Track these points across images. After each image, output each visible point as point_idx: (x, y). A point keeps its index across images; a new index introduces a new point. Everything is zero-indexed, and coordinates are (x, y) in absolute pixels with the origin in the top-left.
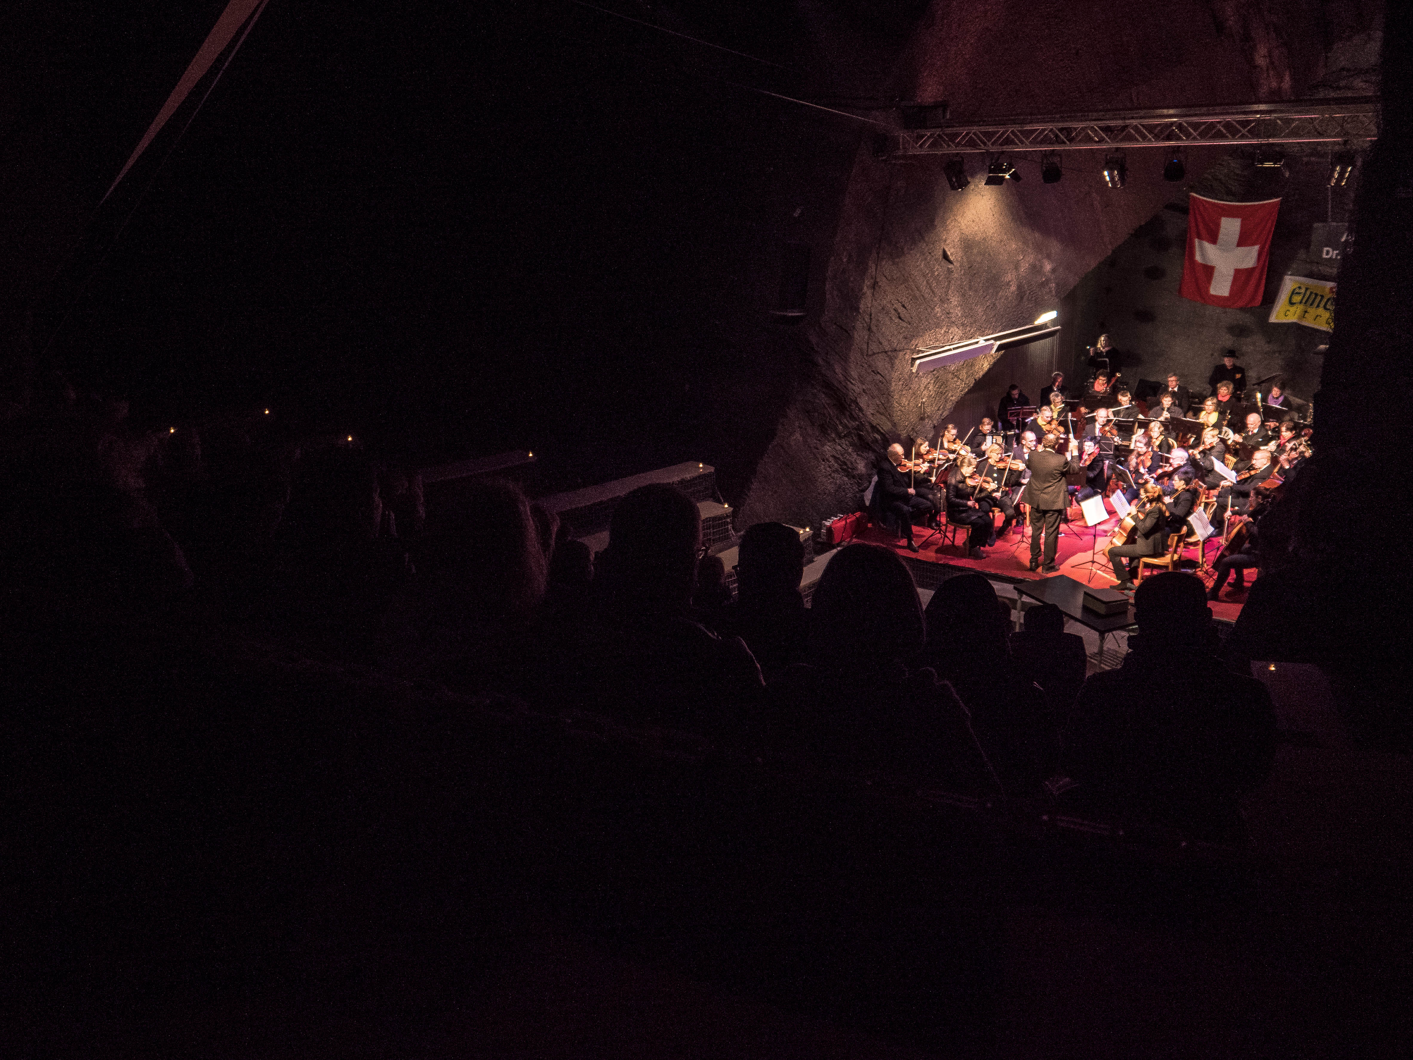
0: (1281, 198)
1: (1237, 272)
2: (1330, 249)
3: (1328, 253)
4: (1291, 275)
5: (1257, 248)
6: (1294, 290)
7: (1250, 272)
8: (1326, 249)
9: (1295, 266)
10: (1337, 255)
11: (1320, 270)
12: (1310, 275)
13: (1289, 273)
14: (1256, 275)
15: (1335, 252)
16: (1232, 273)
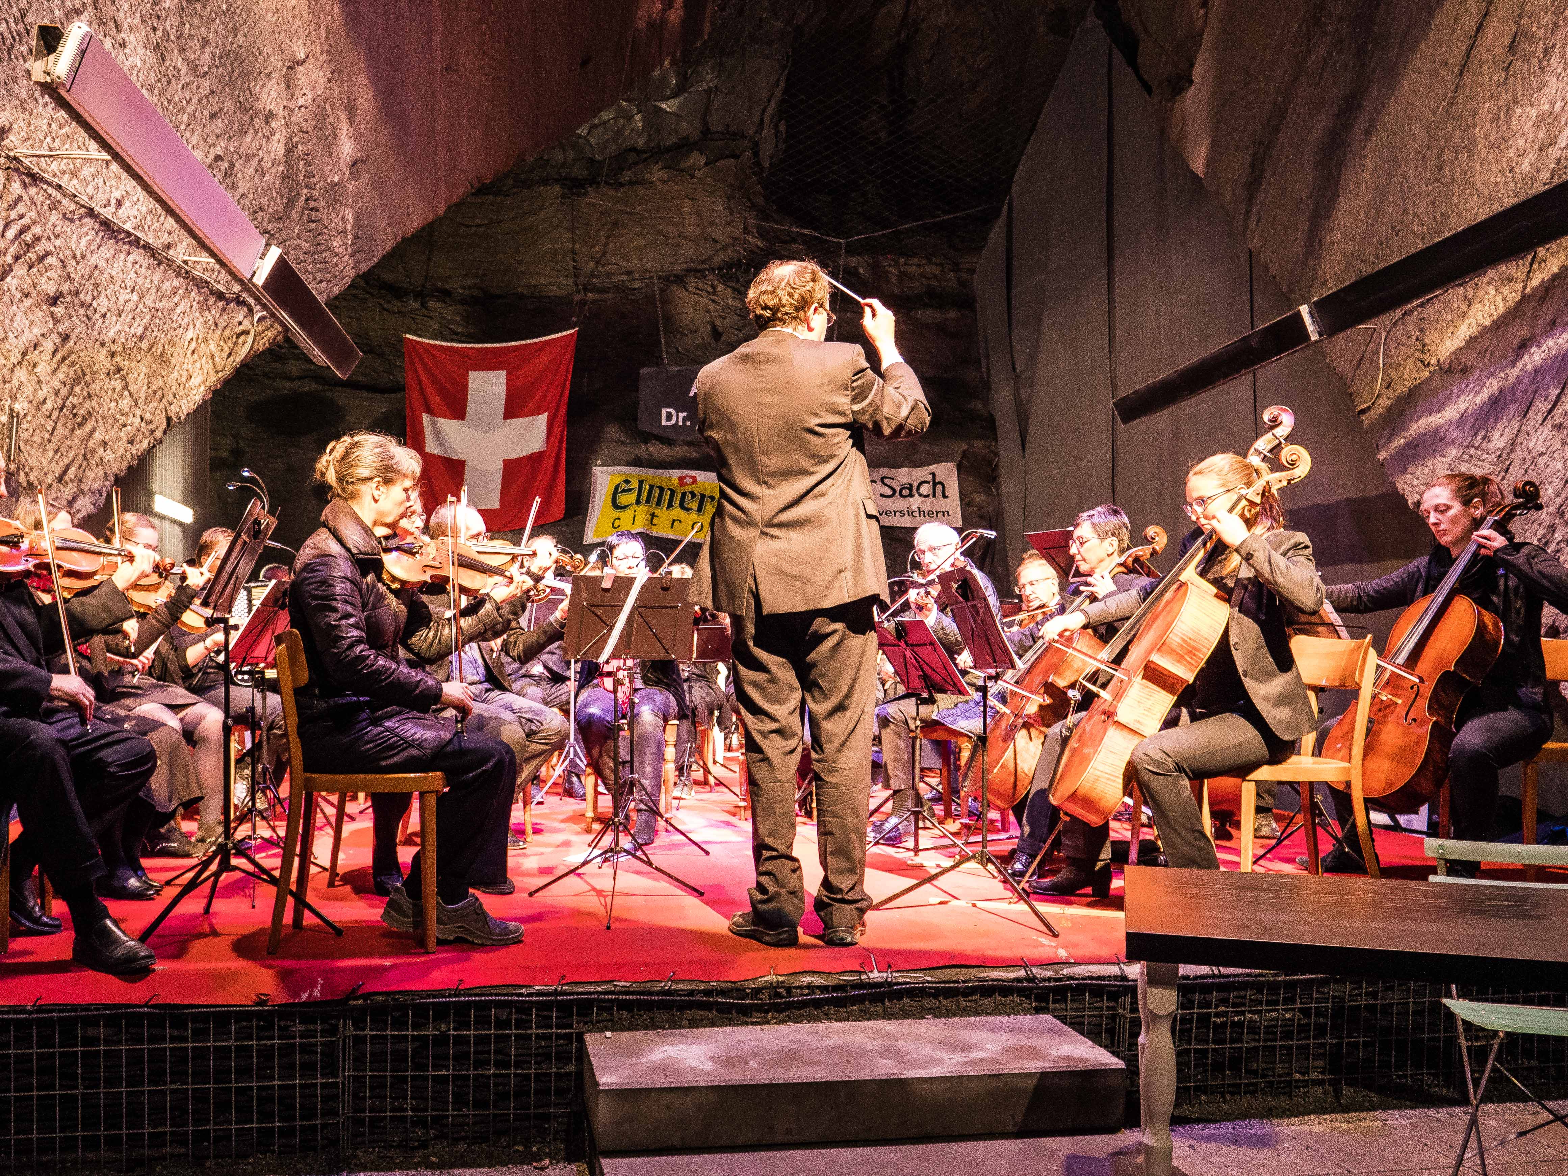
0: (577, 329)
1: (509, 465)
2: (671, 410)
3: (669, 417)
4: (603, 465)
5: (542, 420)
6: (617, 487)
7: (534, 459)
8: (664, 411)
9: (605, 451)
10: (685, 419)
11: (650, 455)
12: (637, 462)
13: (599, 462)
14: (549, 463)
15: (682, 415)
16: (500, 466)
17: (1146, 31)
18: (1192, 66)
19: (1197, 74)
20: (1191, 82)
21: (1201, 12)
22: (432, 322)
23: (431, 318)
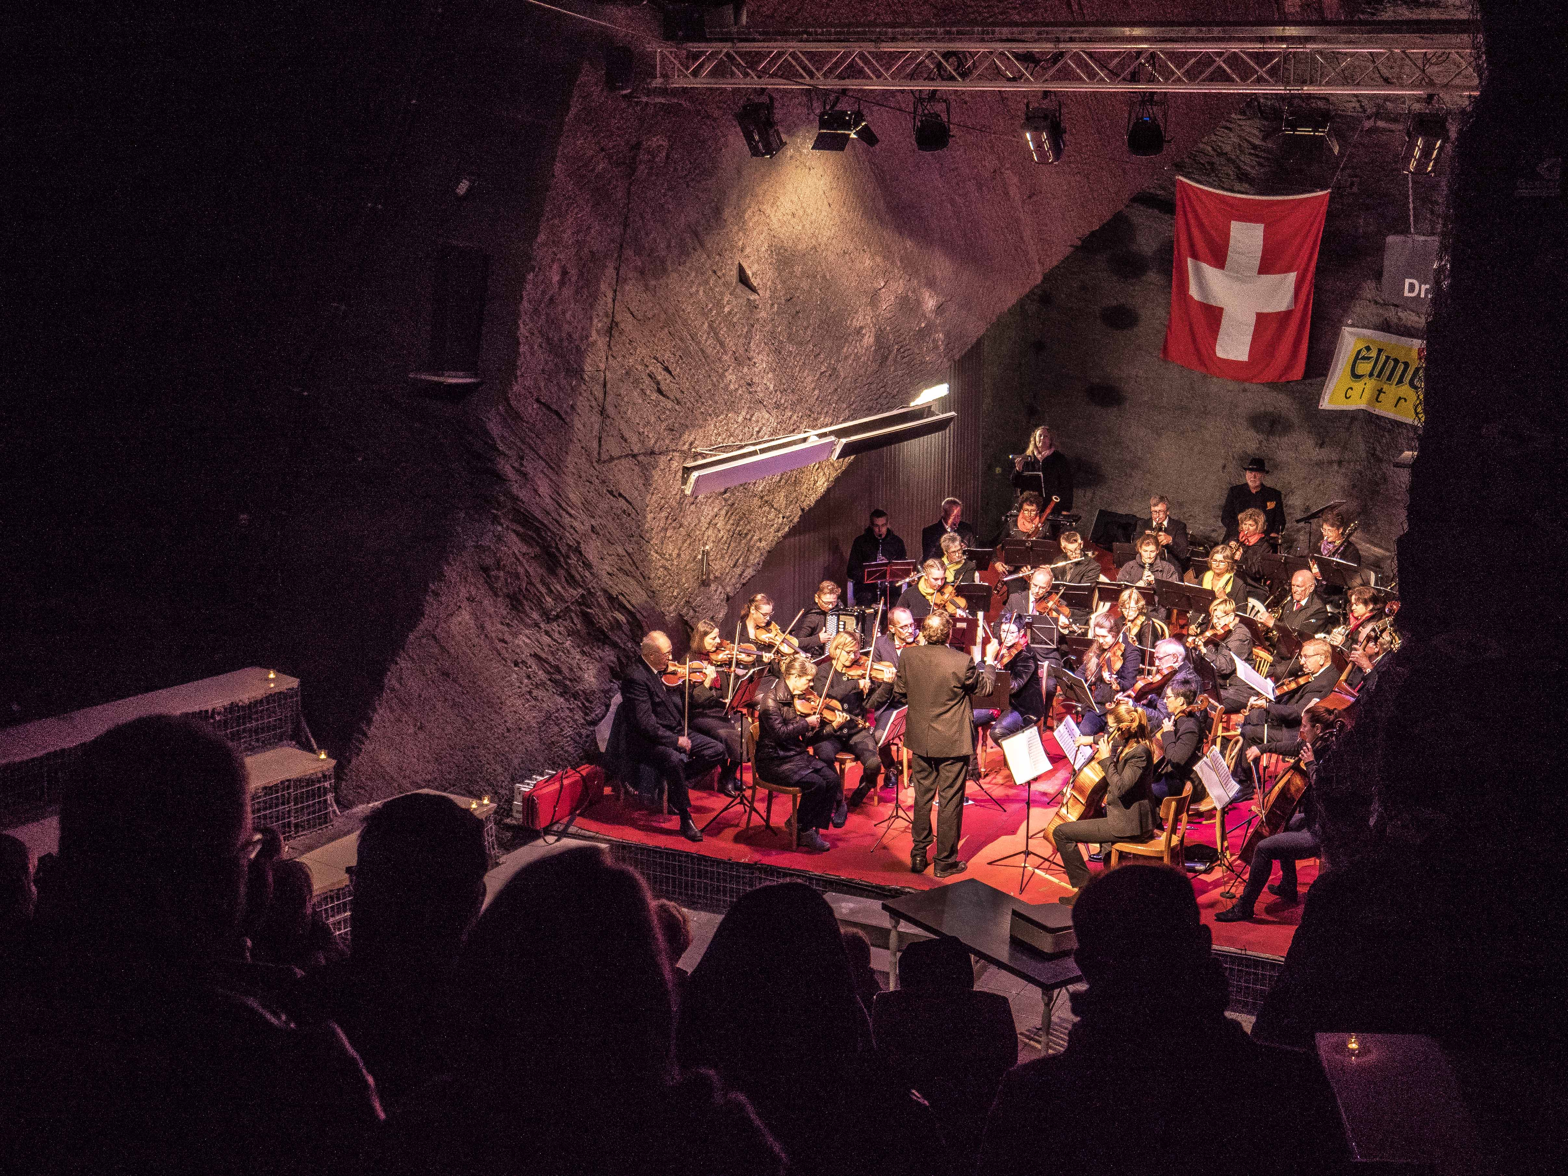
0: (1329, 190)
1: (1261, 318)
2: (1415, 282)
3: (1412, 287)
4: (1352, 325)
5: (1292, 276)
6: (1359, 352)
7: (1282, 318)
8: (1408, 281)
9: (1358, 309)
10: (1427, 291)
11: (1400, 319)
12: (1386, 327)
13: (1350, 322)
14: (1293, 323)
15: (1424, 287)
16: (1252, 319)
22: (1232, 135)
23: (1230, 129)
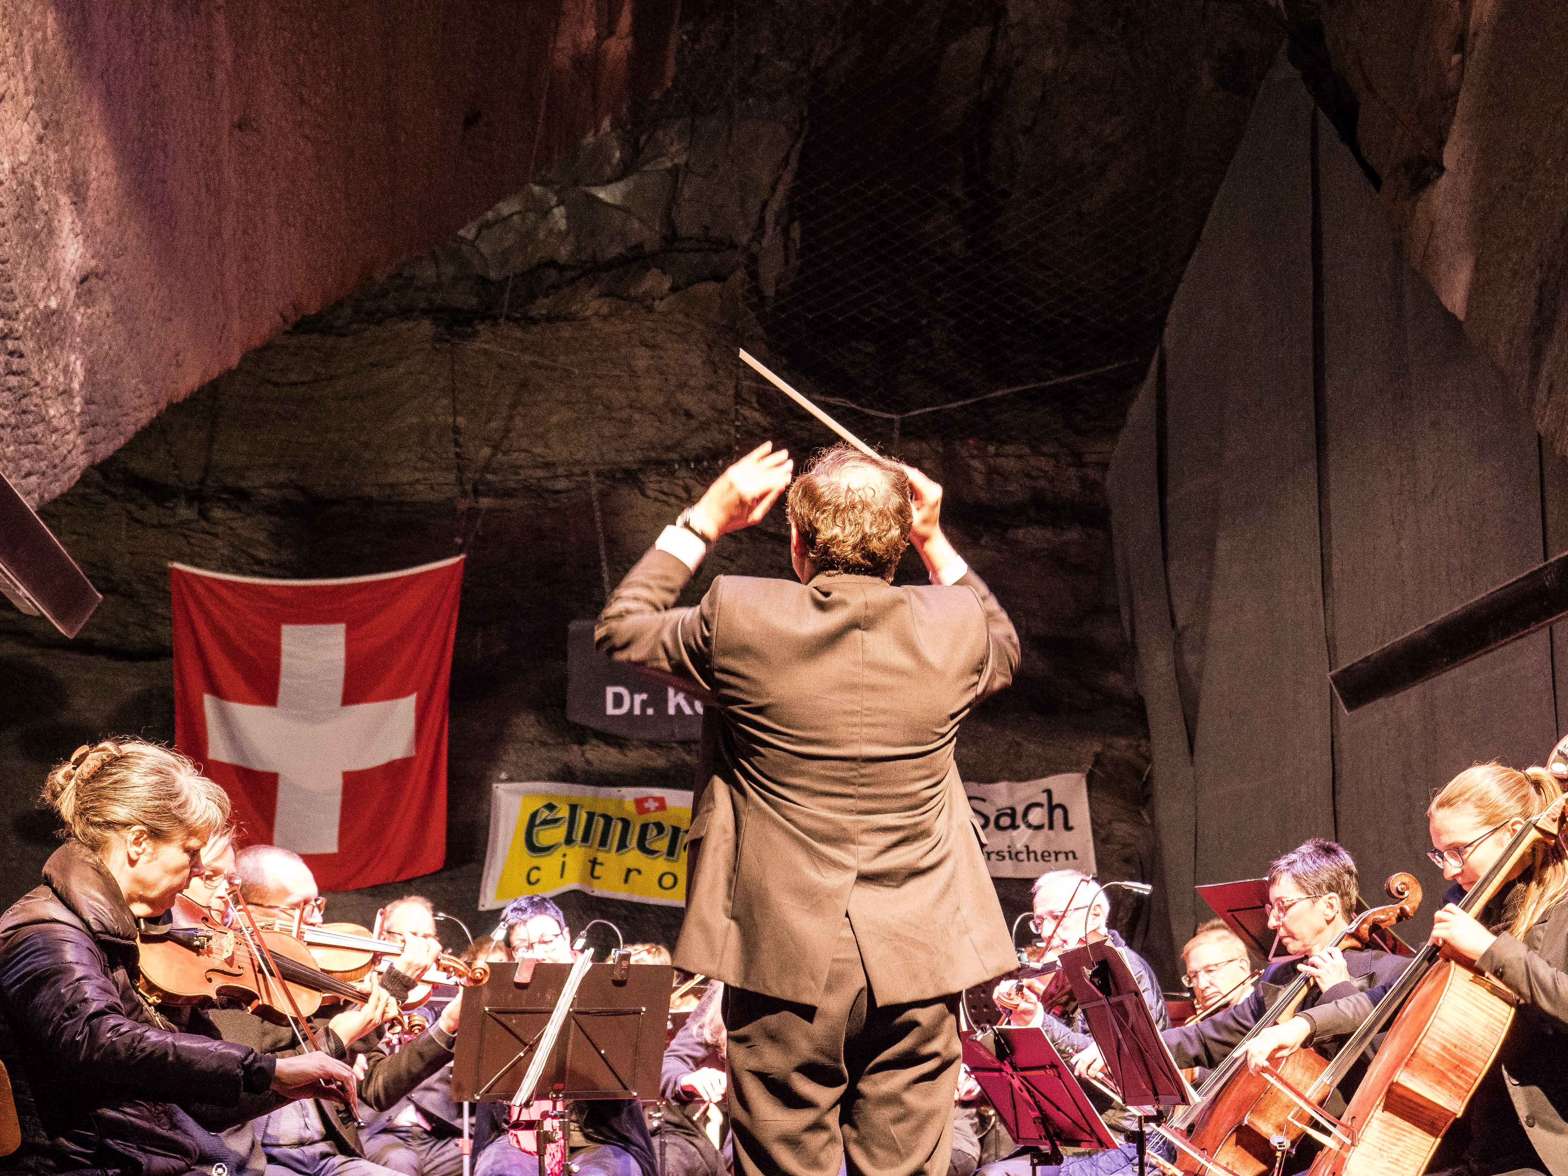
0: (462, 556)
1: (352, 781)
2: (621, 690)
3: (618, 701)
4: (510, 780)
5: (407, 706)
6: (534, 816)
7: (397, 771)
8: (610, 691)
9: (513, 757)
10: (644, 705)
11: (588, 762)
12: (567, 775)
13: (503, 776)
14: (419, 777)
15: (639, 698)
16: (338, 783)
17: (1370, 88)
18: (1441, 143)
19: (1450, 156)
20: (1442, 169)
21: (1456, 58)
22: (218, 543)
23: (216, 535)
